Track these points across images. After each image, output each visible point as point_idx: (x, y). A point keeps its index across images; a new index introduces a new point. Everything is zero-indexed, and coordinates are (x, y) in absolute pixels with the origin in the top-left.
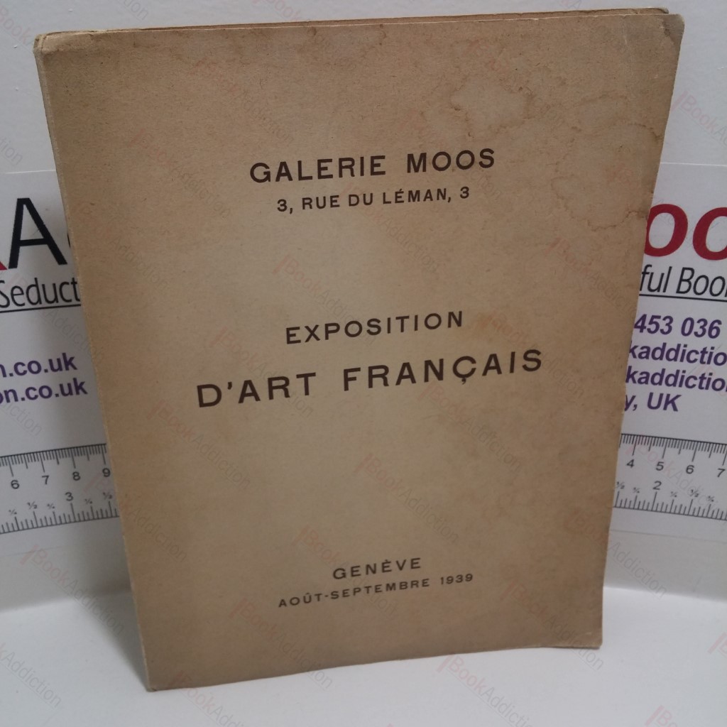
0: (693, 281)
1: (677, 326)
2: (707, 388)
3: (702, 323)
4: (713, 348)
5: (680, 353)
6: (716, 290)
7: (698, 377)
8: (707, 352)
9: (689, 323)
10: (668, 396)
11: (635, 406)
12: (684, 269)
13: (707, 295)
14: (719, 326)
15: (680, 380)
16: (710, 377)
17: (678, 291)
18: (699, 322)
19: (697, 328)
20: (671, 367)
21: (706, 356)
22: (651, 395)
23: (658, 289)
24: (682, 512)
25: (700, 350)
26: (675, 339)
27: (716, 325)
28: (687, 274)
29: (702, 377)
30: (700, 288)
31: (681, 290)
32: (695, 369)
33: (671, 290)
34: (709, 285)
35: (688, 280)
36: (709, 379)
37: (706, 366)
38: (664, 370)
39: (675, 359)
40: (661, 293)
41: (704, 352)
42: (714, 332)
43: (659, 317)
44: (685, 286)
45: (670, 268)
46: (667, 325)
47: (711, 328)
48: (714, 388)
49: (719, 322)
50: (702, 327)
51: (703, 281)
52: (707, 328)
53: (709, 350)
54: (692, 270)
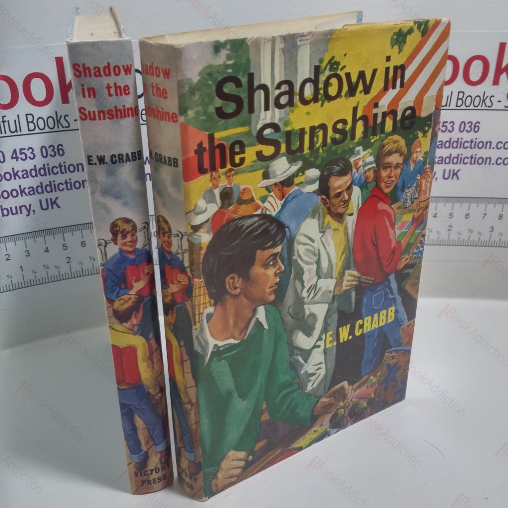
0: (464, 99)
1: (456, 127)
3: (470, 124)
5: (459, 144)
6: (476, 104)
9: (463, 124)
10: (454, 170)
11: (436, 178)
12: (459, 92)
13: (472, 107)
14: (479, 125)
15: (460, 160)
17: (457, 106)
18: (468, 123)
19: (467, 128)
20: (454, 152)
21: (473, 144)
22: (445, 170)
23: (446, 105)
25: (469, 140)
26: (456, 135)
27: (477, 124)
28: (461, 95)
29: (472, 157)
30: (468, 103)
31: (458, 105)
32: (468, 153)
33: (453, 106)
34: (473, 101)
35: (461, 99)
37: (473, 150)
38: (451, 155)
39: (457, 147)
40: (448, 108)
41: (472, 141)
43: (447, 122)
44: (460, 102)
45: (452, 92)
46: (452, 126)
47: (475, 127)
50: (470, 126)
51: (469, 99)
52: (473, 126)
53: (474, 140)
54: (463, 92)
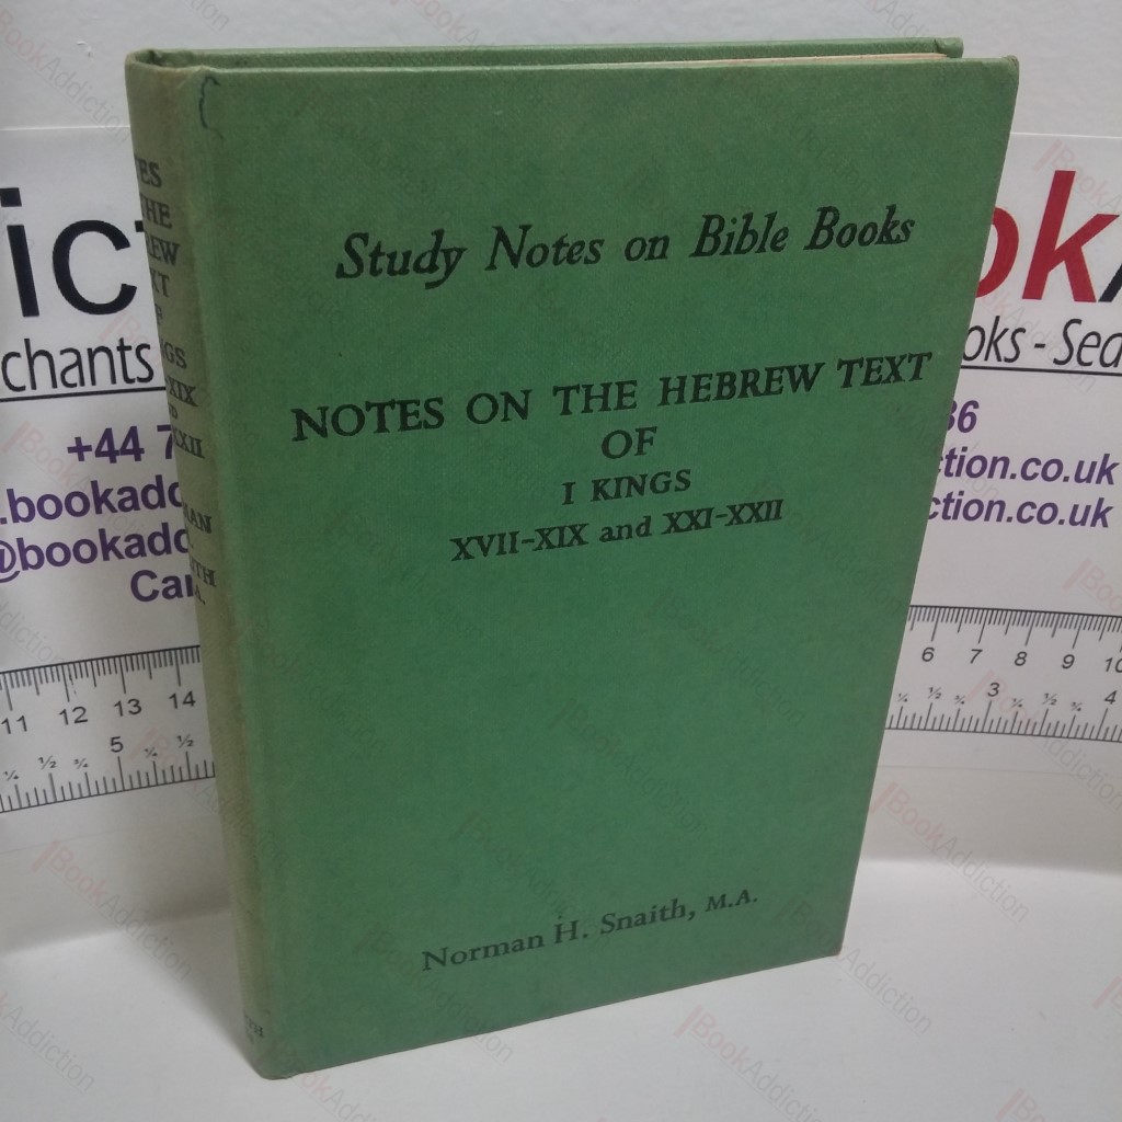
2: (955, 517)
4: (965, 449)
7: (941, 501)
8: (956, 457)
16: (960, 497)
24: (915, 726)
36: (959, 501)
42: (967, 422)
48: (966, 516)
49: (975, 405)
